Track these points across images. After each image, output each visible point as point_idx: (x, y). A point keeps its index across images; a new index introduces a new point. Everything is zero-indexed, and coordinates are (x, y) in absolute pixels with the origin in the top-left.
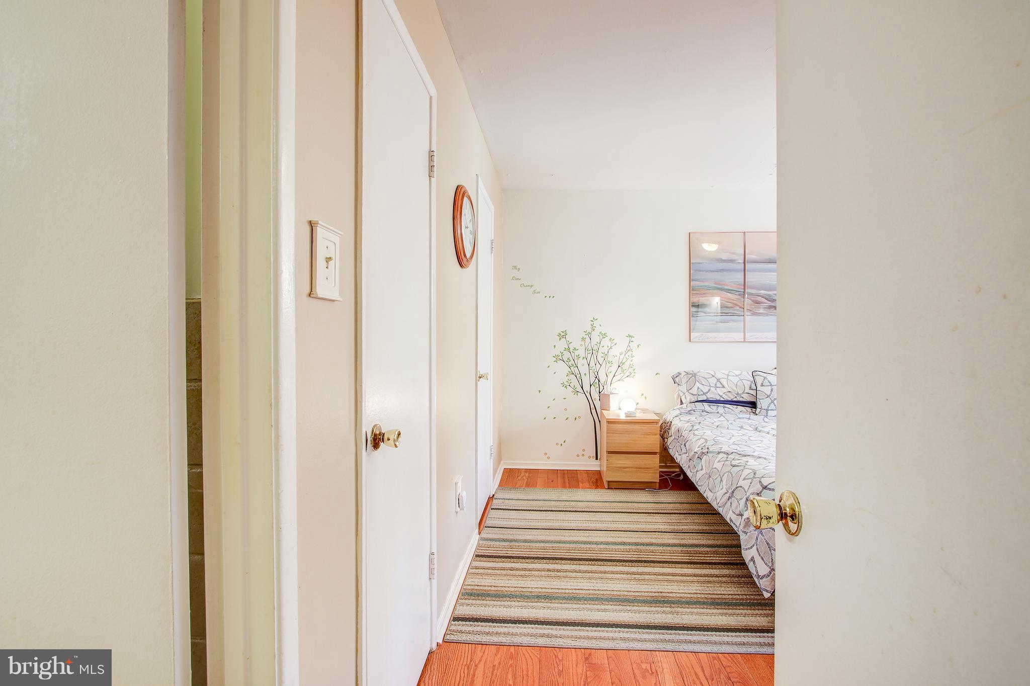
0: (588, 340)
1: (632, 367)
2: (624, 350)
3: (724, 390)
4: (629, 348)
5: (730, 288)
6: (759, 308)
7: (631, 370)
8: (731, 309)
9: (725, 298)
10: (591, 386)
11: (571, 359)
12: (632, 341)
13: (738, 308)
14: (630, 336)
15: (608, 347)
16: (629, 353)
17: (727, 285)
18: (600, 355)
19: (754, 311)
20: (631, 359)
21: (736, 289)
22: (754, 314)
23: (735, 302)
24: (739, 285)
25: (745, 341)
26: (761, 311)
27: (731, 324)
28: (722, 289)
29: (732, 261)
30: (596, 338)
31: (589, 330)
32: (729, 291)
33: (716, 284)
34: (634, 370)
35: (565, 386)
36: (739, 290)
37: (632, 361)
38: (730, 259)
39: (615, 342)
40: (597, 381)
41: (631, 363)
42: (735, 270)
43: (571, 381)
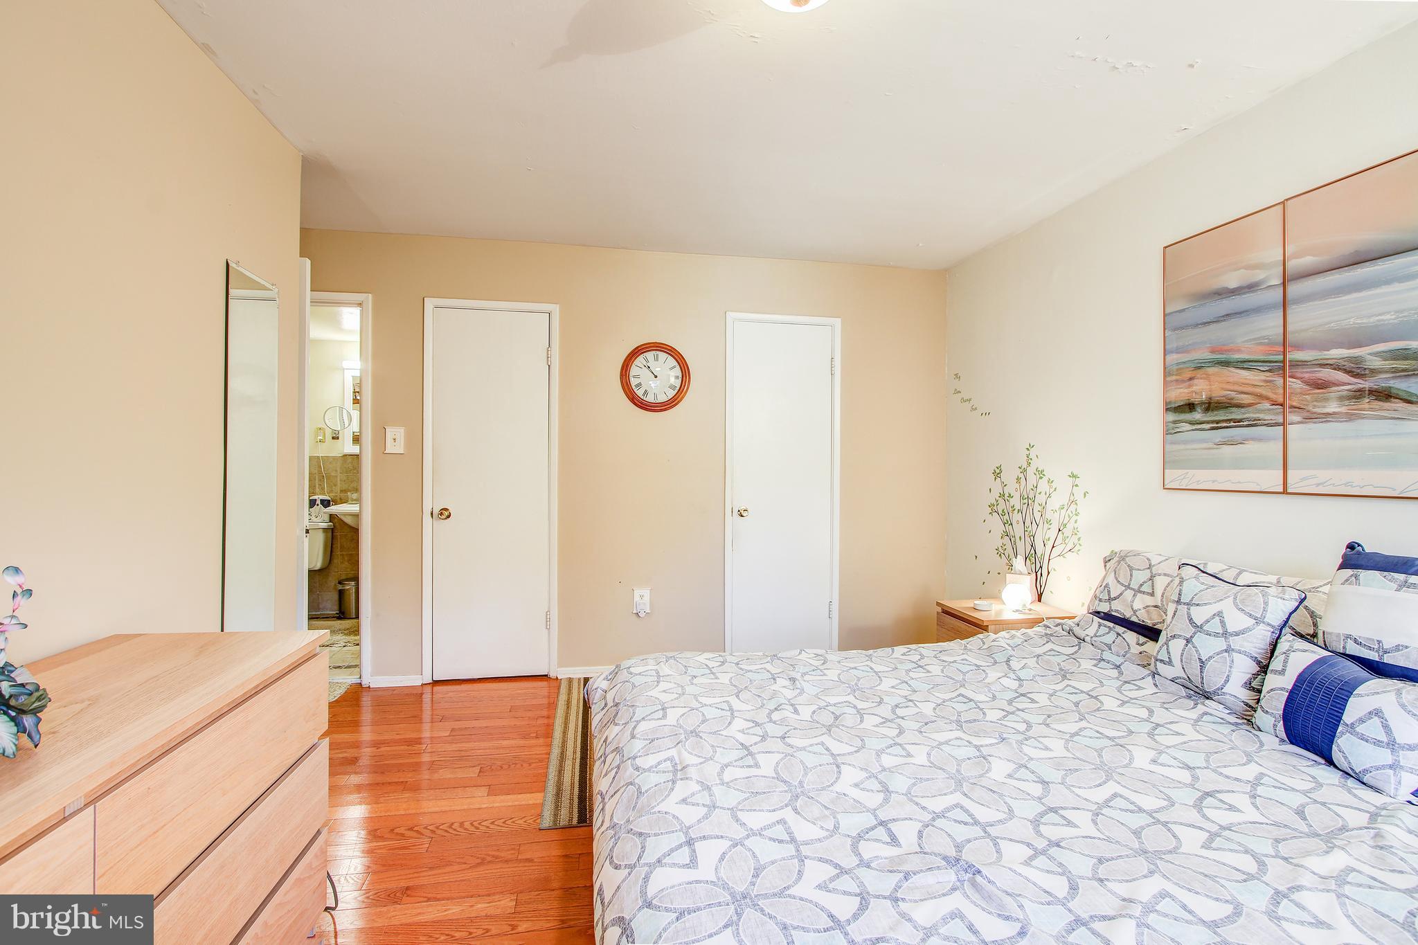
0: (1023, 480)
1: (1076, 534)
2: (1066, 502)
3: (1149, 601)
4: (1072, 498)
5: (1247, 357)
6: (1327, 400)
7: (1075, 539)
8: (1250, 409)
9: (1235, 383)
10: (1026, 558)
11: (1005, 511)
12: (1077, 486)
13: (1267, 405)
14: (1073, 476)
15: (1046, 494)
16: (1073, 507)
17: (1239, 351)
18: (1037, 508)
19: (1310, 408)
20: (1075, 518)
21: (1262, 358)
22: (1311, 418)
23: (1258, 390)
24: (1268, 344)
25: (1285, 492)
26: (1332, 407)
27: (1251, 447)
28: (1226, 364)
29: (1251, 287)
30: (1032, 479)
31: (1025, 465)
32: (1243, 364)
33: (1213, 352)
34: (1079, 539)
35: (999, 553)
36: (1271, 358)
37: (1076, 522)
38: (1244, 283)
39: (1054, 485)
40: (1033, 551)
41: (1076, 526)
42: (1258, 310)
43: (1005, 547)
